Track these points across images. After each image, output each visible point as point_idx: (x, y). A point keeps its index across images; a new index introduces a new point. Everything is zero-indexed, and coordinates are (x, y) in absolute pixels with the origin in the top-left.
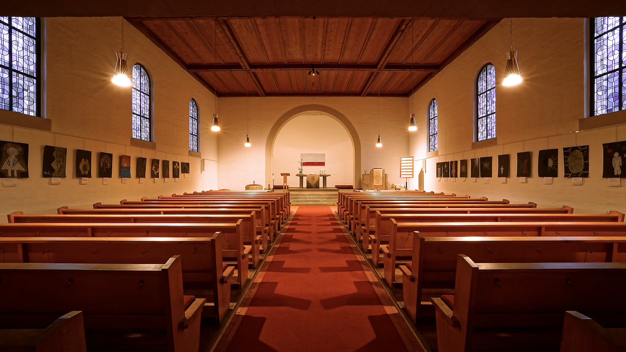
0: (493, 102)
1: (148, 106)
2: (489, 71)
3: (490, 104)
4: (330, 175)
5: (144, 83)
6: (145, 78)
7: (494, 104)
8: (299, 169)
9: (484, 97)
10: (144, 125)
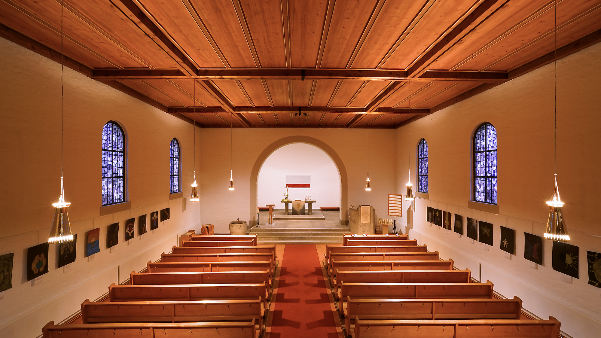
0: (493, 165)
1: (121, 164)
2: (488, 131)
3: (490, 166)
4: (316, 202)
5: (117, 140)
6: (119, 134)
7: (495, 168)
8: (285, 195)
9: (482, 156)
10: (117, 186)
